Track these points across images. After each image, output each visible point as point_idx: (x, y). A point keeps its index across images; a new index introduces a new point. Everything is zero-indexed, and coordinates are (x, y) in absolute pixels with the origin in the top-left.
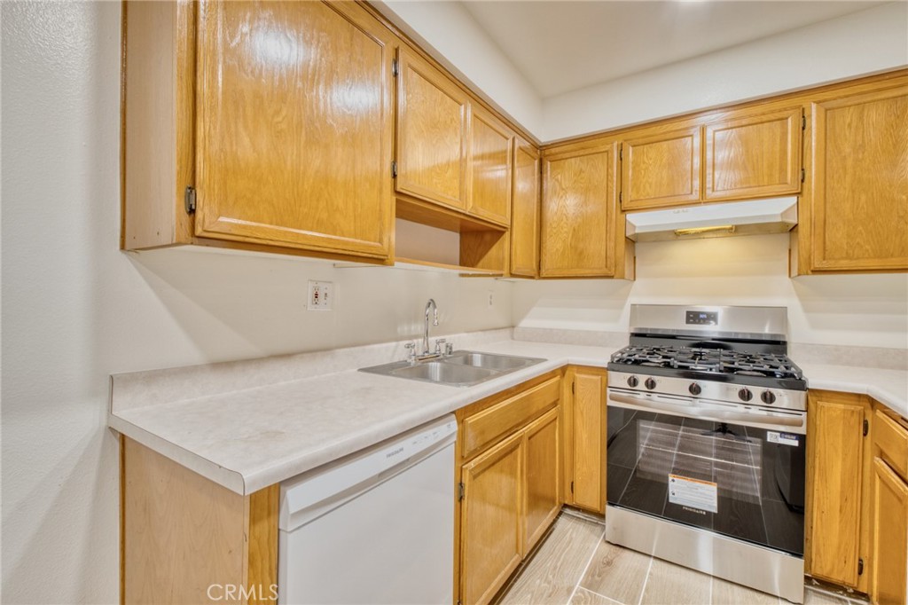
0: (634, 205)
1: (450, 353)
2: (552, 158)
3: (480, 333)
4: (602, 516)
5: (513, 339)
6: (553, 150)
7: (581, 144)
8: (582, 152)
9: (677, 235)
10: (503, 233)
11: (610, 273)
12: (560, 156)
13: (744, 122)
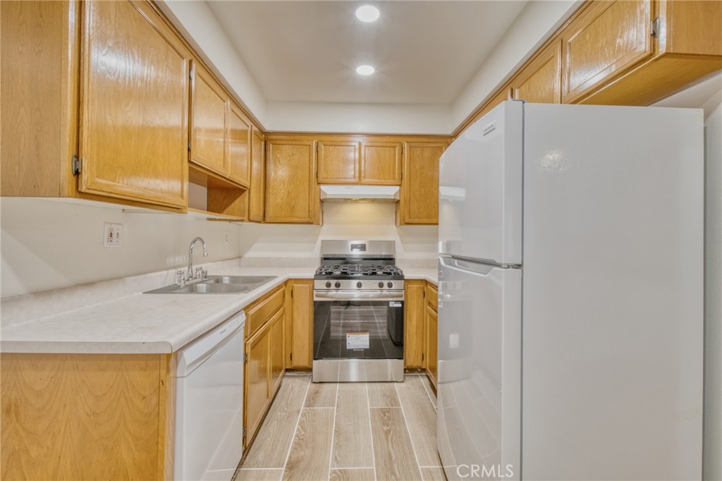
0: (324, 181)
1: (206, 277)
2: (274, 142)
3: (220, 262)
4: (310, 370)
5: (240, 265)
6: (274, 137)
7: (292, 137)
8: (294, 143)
9: (346, 200)
10: (245, 191)
11: (311, 221)
12: (278, 142)
13: (378, 144)
